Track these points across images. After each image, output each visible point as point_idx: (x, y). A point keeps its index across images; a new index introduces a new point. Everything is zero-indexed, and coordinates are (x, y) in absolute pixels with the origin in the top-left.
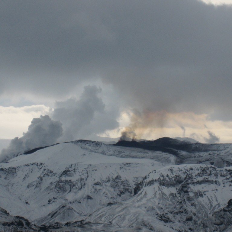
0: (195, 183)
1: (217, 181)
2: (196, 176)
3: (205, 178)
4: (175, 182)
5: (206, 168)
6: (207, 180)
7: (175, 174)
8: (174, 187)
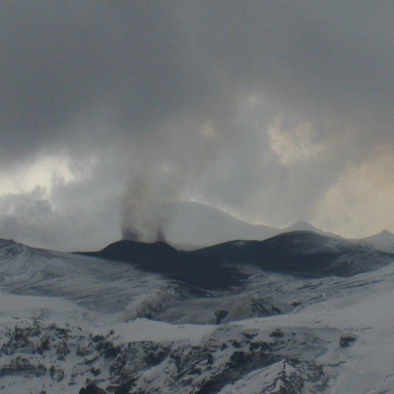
1: (56, 369)
3: (18, 358)
5: (27, 329)
6: (22, 363)
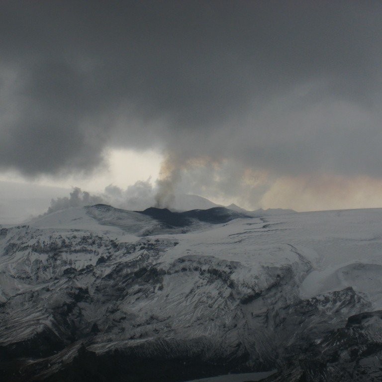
0: (72, 251)
2: (76, 244)
4: (48, 249)
5: (87, 237)
6: (84, 249)
7: (52, 241)
8: (47, 254)
